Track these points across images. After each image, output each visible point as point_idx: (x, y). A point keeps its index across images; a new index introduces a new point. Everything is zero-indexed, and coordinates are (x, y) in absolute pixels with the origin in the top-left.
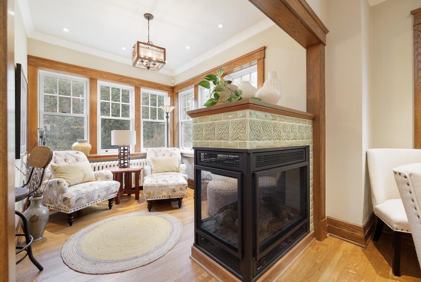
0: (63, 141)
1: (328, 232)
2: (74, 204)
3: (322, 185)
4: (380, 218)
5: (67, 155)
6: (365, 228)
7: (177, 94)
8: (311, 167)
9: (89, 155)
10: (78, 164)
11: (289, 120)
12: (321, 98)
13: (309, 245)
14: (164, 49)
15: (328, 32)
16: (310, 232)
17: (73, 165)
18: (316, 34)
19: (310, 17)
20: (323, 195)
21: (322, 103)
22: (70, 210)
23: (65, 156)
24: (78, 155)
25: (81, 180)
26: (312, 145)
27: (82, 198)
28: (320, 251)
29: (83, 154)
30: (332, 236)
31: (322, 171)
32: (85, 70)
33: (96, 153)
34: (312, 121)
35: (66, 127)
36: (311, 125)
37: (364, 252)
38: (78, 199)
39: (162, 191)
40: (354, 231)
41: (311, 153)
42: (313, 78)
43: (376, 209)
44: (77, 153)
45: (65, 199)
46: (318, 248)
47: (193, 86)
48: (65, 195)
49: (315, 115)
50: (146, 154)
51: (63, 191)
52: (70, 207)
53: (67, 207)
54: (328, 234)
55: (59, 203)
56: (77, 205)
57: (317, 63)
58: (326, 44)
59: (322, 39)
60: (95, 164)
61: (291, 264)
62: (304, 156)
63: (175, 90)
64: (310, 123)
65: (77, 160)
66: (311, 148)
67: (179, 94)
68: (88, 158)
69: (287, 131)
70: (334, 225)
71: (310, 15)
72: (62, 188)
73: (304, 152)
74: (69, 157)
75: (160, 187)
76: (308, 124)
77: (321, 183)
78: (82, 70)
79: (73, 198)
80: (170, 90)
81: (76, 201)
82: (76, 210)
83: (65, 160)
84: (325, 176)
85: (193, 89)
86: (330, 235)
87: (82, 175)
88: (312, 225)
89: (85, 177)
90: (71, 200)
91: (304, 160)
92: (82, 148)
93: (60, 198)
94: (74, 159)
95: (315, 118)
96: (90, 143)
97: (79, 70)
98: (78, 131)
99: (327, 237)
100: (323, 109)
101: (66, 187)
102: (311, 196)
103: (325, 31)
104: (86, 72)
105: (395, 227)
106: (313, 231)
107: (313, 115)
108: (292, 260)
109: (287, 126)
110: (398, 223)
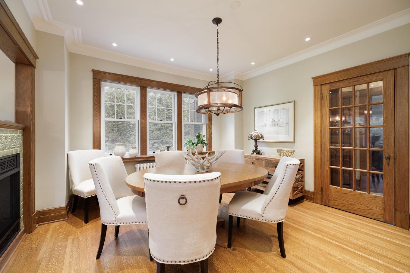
1: (37, 224)
3: (32, 186)
4: (77, 195)
6: (67, 206)
8: (21, 172)
11: (4, 132)
12: (31, 111)
13: (21, 241)
15: (38, 58)
16: (21, 230)
18: (30, 59)
19: (26, 45)
20: (33, 193)
21: (32, 117)
26: (22, 152)
28: (33, 240)
30: (41, 224)
31: (32, 173)
34: (22, 131)
36: (22, 134)
37: (67, 222)
40: (59, 212)
41: (21, 159)
42: (23, 93)
43: (74, 190)
46: (31, 239)
49: (26, 126)
54: (37, 225)
57: (28, 81)
58: (36, 68)
59: (33, 63)
61: (7, 263)
62: (16, 163)
64: (21, 133)
66: (21, 155)
69: (3, 142)
70: (43, 215)
71: (26, 44)
73: (16, 159)
76: (19, 134)
77: (32, 184)
84: (34, 177)
86: (39, 225)
88: (22, 223)
91: (16, 166)
95: (25, 128)
99: (36, 228)
100: (33, 121)
102: (21, 197)
103: (36, 57)
105: (86, 196)
106: (24, 228)
107: (24, 126)
108: (7, 259)
109: (3, 137)
110: (87, 193)
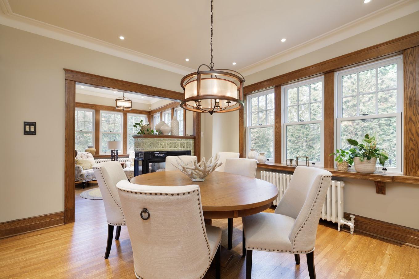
0: (78, 146)
2: (85, 177)
5: (82, 155)
7: (153, 116)
9: (94, 155)
10: (88, 159)
14: (131, 101)
17: (85, 159)
22: (83, 180)
23: (81, 155)
24: (88, 154)
25: (89, 168)
26: (194, 150)
27: (89, 175)
29: (91, 154)
32: (92, 106)
33: (99, 154)
34: (194, 139)
35: (81, 135)
36: (192, 141)
38: (88, 176)
39: (131, 174)
41: (192, 154)
44: (88, 153)
45: (82, 175)
47: (160, 112)
48: (81, 173)
50: (129, 155)
51: (80, 171)
52: (84, 179)
53: (82, 179)
55: (79, 177)
56: (87, 178)
60: (97, 160)
63: (151, 113)
65: (87, 157)
66: (192, 152)
67: (154, 116)
68: (94, 156)
72: (80, 170)
74: (83, 155)
75: (130, 172)
76: (189, 141)
78: (91, 106)
79: (85, 175)
80: (148, 113)
81: (87, 176)
82: (86, 181)
83: (81, 157)
85: (160, 114)
87: (89, 165)
89: (91, 166)
90: (84, 176)
92: (90, 151)
93: (79, 175)
94: (86, 157)
96: (95, 148)
97: (89, 106)
98: (90, 138)
101: (82, 169)
104: (93, 107)
